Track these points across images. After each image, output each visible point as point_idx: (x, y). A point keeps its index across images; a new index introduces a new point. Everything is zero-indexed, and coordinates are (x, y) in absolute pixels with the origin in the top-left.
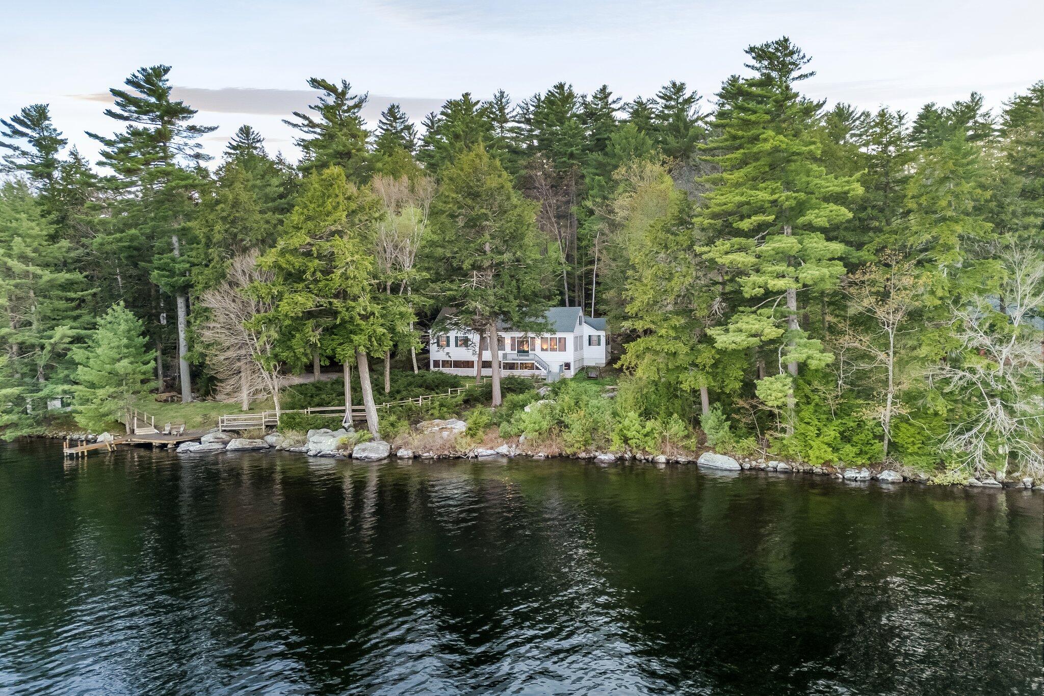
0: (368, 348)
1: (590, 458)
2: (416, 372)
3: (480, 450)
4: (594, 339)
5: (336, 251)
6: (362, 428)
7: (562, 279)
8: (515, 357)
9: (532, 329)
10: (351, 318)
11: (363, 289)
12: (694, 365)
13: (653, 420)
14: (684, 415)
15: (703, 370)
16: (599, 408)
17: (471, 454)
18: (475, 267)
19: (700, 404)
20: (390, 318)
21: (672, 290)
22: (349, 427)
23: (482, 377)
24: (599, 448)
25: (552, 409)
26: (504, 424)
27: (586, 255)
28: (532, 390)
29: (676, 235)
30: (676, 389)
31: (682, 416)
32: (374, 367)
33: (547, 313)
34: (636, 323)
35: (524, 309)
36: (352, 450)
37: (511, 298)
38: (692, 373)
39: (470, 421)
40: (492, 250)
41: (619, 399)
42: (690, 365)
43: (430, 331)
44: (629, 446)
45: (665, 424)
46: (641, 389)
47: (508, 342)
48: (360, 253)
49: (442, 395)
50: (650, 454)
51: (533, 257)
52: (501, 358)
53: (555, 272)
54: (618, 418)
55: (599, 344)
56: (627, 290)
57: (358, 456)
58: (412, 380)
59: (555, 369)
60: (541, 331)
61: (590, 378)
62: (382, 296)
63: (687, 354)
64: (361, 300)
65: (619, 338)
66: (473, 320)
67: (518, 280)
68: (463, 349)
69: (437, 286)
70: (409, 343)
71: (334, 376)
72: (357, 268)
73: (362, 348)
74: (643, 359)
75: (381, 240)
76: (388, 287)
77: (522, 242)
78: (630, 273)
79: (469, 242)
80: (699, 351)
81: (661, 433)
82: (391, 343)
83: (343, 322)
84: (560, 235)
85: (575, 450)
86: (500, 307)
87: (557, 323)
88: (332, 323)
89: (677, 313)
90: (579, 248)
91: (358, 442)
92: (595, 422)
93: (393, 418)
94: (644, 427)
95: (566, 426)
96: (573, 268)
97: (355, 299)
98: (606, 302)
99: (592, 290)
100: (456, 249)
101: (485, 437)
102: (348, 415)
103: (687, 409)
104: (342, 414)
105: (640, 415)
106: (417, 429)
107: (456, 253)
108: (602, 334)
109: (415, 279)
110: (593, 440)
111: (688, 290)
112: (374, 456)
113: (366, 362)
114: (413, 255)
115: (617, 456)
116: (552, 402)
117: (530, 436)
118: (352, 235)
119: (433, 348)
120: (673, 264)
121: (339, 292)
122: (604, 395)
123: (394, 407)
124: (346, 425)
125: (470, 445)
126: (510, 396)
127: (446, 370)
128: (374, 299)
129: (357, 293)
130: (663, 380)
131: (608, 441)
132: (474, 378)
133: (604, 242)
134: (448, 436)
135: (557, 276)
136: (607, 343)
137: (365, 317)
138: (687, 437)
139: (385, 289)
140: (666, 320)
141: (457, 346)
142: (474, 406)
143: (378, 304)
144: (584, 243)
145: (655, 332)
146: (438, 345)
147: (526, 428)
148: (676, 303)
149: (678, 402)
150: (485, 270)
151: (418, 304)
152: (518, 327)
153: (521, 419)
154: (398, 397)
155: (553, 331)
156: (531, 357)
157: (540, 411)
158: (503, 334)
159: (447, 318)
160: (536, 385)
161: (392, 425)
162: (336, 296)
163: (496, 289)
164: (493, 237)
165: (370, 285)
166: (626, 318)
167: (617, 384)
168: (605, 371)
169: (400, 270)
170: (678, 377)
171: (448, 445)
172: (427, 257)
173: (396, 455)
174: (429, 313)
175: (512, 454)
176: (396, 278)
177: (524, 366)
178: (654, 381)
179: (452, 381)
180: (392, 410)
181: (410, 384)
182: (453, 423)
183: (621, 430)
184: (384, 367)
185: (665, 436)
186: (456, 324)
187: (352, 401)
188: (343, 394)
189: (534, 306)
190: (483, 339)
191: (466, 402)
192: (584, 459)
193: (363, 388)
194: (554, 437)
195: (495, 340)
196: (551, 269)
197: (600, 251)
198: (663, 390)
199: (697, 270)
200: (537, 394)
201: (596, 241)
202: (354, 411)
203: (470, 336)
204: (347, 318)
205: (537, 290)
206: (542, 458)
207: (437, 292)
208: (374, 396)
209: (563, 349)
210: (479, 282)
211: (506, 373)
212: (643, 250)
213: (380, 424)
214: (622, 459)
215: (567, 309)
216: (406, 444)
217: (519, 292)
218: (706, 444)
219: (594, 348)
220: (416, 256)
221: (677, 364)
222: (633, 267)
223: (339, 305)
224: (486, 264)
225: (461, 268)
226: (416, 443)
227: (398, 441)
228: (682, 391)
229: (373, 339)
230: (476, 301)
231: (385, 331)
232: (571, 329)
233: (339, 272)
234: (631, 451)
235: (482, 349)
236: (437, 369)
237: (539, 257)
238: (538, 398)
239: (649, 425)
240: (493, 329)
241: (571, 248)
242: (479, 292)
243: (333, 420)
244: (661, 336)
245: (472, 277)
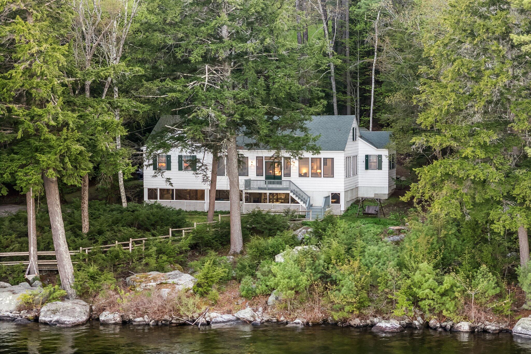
0: (59, 172)
1: (366, 326)
2: (125, 205)
3: (213, 314)
4: (373, 160)
5: (17, 38)
6: (52, 282)
7: (328, 77)
8: (263, 185)
9: (286, 146)
10: (37, 130)
11: (53, 90)
12: (510, 197)
13: (453, 274)
14: (495, 267)
15: (522, 204)
16: (379, 257)
17: (202, 320)
18: (206, 59)
19: (517, 251)
20: (89, 131)
21: (481, 94)
22: (34, 279)
23: (216, 213)
24: (378, 312)
25: (315, 258)
26: (247, 279)
27: (362, 42)
28: (286, 232)
29: (486, 18)
30: (484, 231)
31: (493, 268)
32: (67, 197)
33: (307, 124)
34: (432, 140)
35: (275, 118)
36: (38, 311)
37: (258, 102)
38: (507, 209)
39: (200, 274)
40: (231, 36)
41: (407, 245)
42: (504, 197)
43: (144, 148)
44: (421, 309)
45: (470, 278)
46: (438, 231)
47: (252, 164)
48: (50, 40)
49: (161, 238)
50: (448, 320)
51: (288, 45)
52: (242, 186)
53: (318, 66)
54: (405, 271)
55: (380, 168)
56: (419, 93)
57: (47, 319)
58: (119, 216)
59: (318, 202)
60: (300, 148)
61: (367, 215)
62: (78, 100)
63: (500, 183)
64: (50, 106)
65: (408, 160)
66: (203, 133)
67: (267, 78)
68: (190, 174)
69: (154, 86)
70: (116, 165)
71: (13, 210)
72: (45, 62)
73: (51, 171)
74: (441, 189)
75: (79, 23)
76: (87, 87)
77: (273, 25)
78: (423, 69)
79: (198, 24)
80: (517, 179)
81: (464, 291)
82: (91, 165)
83: (27, 135)
84: (326, 15)
85: (345, 314)
86: (242, 115)
87: (322, 138)
88: (11, 137)
89: (488, 126)
90: (352, 34)
91: (47, 300)
92: (374, 276)
93: (93, 269)
94: (441, 283)
95: (334, 282)
96: (345, 61)
97: (43, 104)
98: (390, 109)
99: (370, 91)
100: (180, 35)
101: (220, 297)
102: (33, 263)
103: (500, 258)
104: (25, 263)
105: (436, 267)
106: (126, 285)
107: (181, 39)
108: (384, 153)
109: (124, 76)
110: (371, 301)
111: (502, 94)
112: (68, 319)
113: (57, 191)
114: (122, 42)
115: (404, 322)
116: (314, 248)
117: (283, 296)
118: (39, 16)
119: (148, 172)
120: (483, 58)
121: (21, 95)
122: (386, 239)
123: (95, 253)
124: (30, 277)
125: (199, 308)
126: (255, 240)
127: (165, 203)
128: (68, 104)
129: (45, 95)
130: (468, 218)
131: (392, 302)
132: (204, 214)
133: (386, 25)
134: (169, 294)
135: (322, 71)
136: (391, 166)
137: (56, 130)
138: (499, 296)
139: (83, 90)
140: (472, 134)
141: (180, 168)
142: (204, 254)
143: (73, 111)
144: (359, 27)
145: (458, 152)
146: (155, 168)
147: (277, 285)
148: (486, 112)
149: (487, 249)
150: (221, 63)
151: (128, 110)
152: (267, 142)
153: (270, 272)
154: (101, 239)
155: (316, 150)
156: (285, 185)
157: (298, 262)
158: (245, 153)
159: (168, 130)
160: (291, 224)
161: (93, 278)
162: (17, 100)
163: (236, 91)
164: (232, 18)
165: (63, 85)
166: (417, 131)
167: (404, 224)
168: (389, 206)
169: (104, 64)
170: (488, 214)
171: (168, 307)
172: (141, 45)
173: (98, 319)
174: (142, 123)
175: (258, 320)
176: (98, 74)
177: (274, 198)
178: (455, 220)
179: (175, 218)
180: (91, 259)
181: (116, 222)
182: (175, 277)
183: (409, 288)
184: (81, 198)
185: (468, 296)
186: (180, 139)
187: (38, 244)
188: (26, 235)
189: (289, 113)
190: (217, 160)
191: (194, 247)
192: (358, 327)
193: (53, 226)
194: (316, 296)
195: (235, 161)
196: (313, 62)
197: (380, 37)
198: (467, 232)
199: (514, 67)
200: (294, 237)
201: (375, 24)
202: (40, 258)
203: (199, 156)
204: (31, 131)
205: (294, 90)
206: (300, 326)
207: (154, 93)
208: (68, 238)
209: (330, 173)
210: (213, 81)
211: (250, 207)
212: (441, 38)
213: (76, 276)
214: (410, 326)
215: (336, 118)
216: (112, 305)
217: (268, 94)
218: (525, 306)
219: (373, 173)
220: (126, 44)
221: (487, 197)
222: (428, 62)
223: (20, 112)
224: (223, 55)
225: (187, 61)
226: (125, 303)
227: (101, 300)
228: (493, 233)
229: (67, 160)
230: (208, 107)
231: (83, 148)
232: (341, 147)
233: (21, 67)
234: (422, 316)
235: (215, 173)
236: (153, 201)
237: (296, 45)
238: (294, 242)
239: (448, 280)
240: (232, 145)
241: (342, 34)
242: (212, 94)
243: (13, 270)
244: (466, 158)
245: (203, 73)
